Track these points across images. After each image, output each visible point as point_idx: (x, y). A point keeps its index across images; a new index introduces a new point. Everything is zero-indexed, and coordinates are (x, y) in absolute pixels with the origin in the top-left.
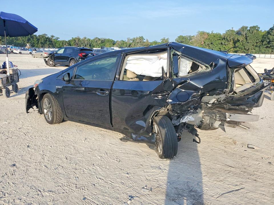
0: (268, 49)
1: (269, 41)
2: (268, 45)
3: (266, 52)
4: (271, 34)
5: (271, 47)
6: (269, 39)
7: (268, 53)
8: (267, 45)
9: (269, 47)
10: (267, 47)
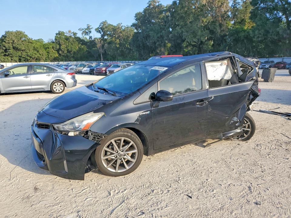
0: (6, 57)
1: (5, 48)
2: (6, 54)
3: (6, 61)
4: (5, 42)
5: (9, 55)
6: (4, 46)
7: (9, 62)
8: (4, 53)
9: (7, 56)
10: (5, 55)
